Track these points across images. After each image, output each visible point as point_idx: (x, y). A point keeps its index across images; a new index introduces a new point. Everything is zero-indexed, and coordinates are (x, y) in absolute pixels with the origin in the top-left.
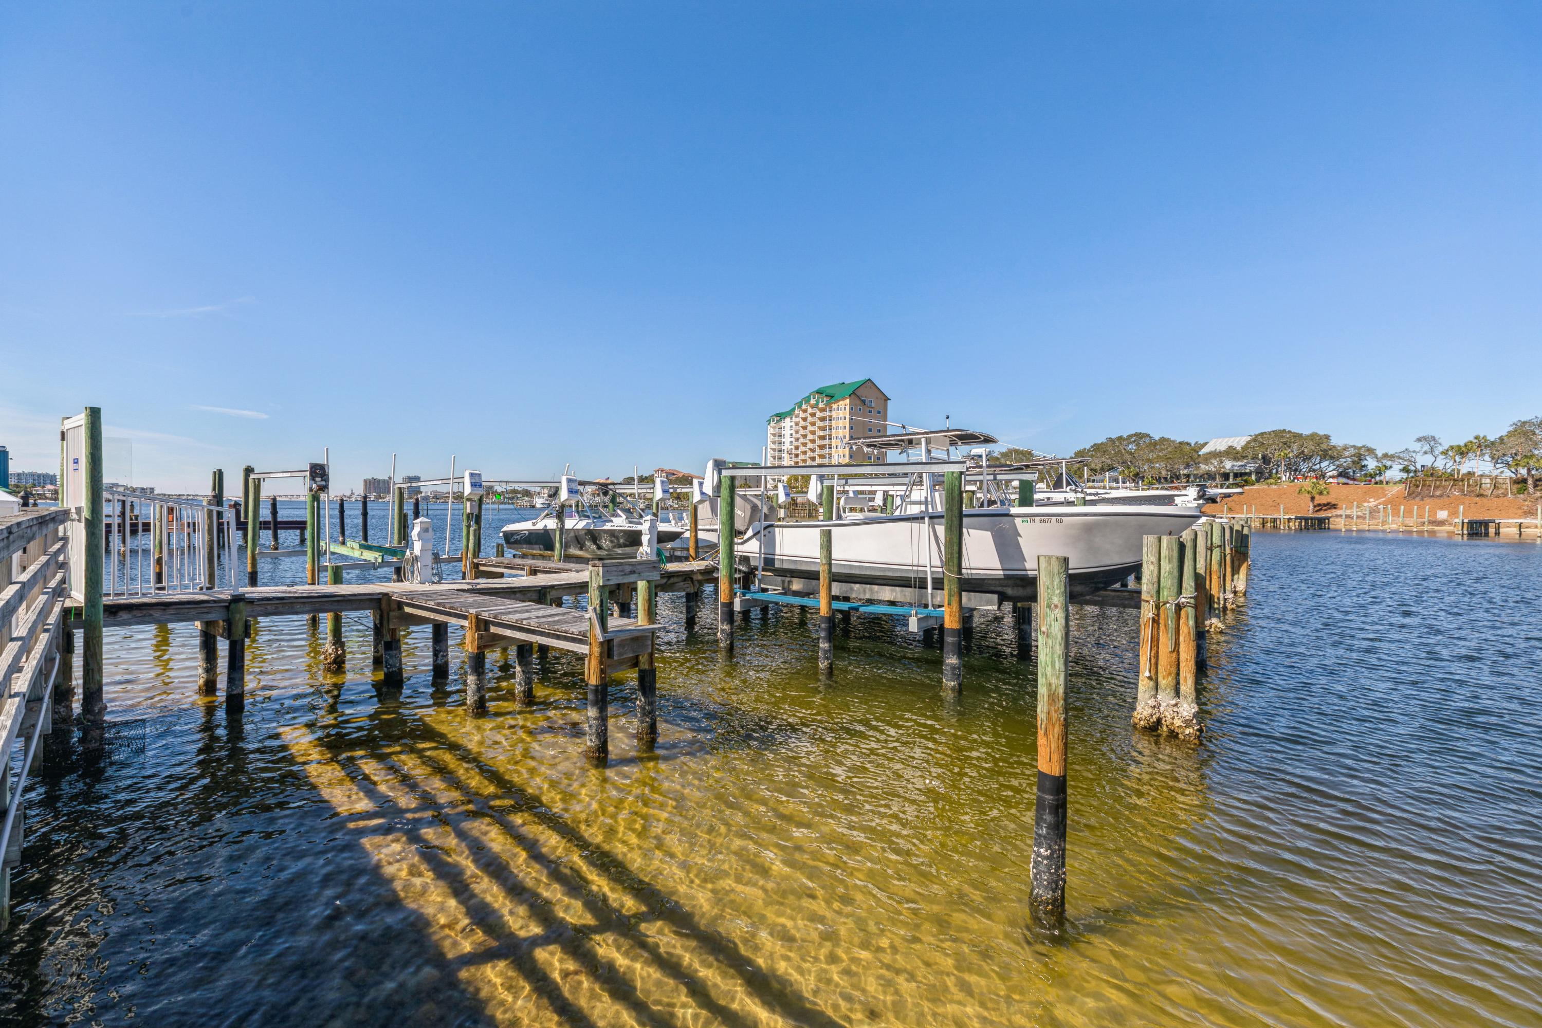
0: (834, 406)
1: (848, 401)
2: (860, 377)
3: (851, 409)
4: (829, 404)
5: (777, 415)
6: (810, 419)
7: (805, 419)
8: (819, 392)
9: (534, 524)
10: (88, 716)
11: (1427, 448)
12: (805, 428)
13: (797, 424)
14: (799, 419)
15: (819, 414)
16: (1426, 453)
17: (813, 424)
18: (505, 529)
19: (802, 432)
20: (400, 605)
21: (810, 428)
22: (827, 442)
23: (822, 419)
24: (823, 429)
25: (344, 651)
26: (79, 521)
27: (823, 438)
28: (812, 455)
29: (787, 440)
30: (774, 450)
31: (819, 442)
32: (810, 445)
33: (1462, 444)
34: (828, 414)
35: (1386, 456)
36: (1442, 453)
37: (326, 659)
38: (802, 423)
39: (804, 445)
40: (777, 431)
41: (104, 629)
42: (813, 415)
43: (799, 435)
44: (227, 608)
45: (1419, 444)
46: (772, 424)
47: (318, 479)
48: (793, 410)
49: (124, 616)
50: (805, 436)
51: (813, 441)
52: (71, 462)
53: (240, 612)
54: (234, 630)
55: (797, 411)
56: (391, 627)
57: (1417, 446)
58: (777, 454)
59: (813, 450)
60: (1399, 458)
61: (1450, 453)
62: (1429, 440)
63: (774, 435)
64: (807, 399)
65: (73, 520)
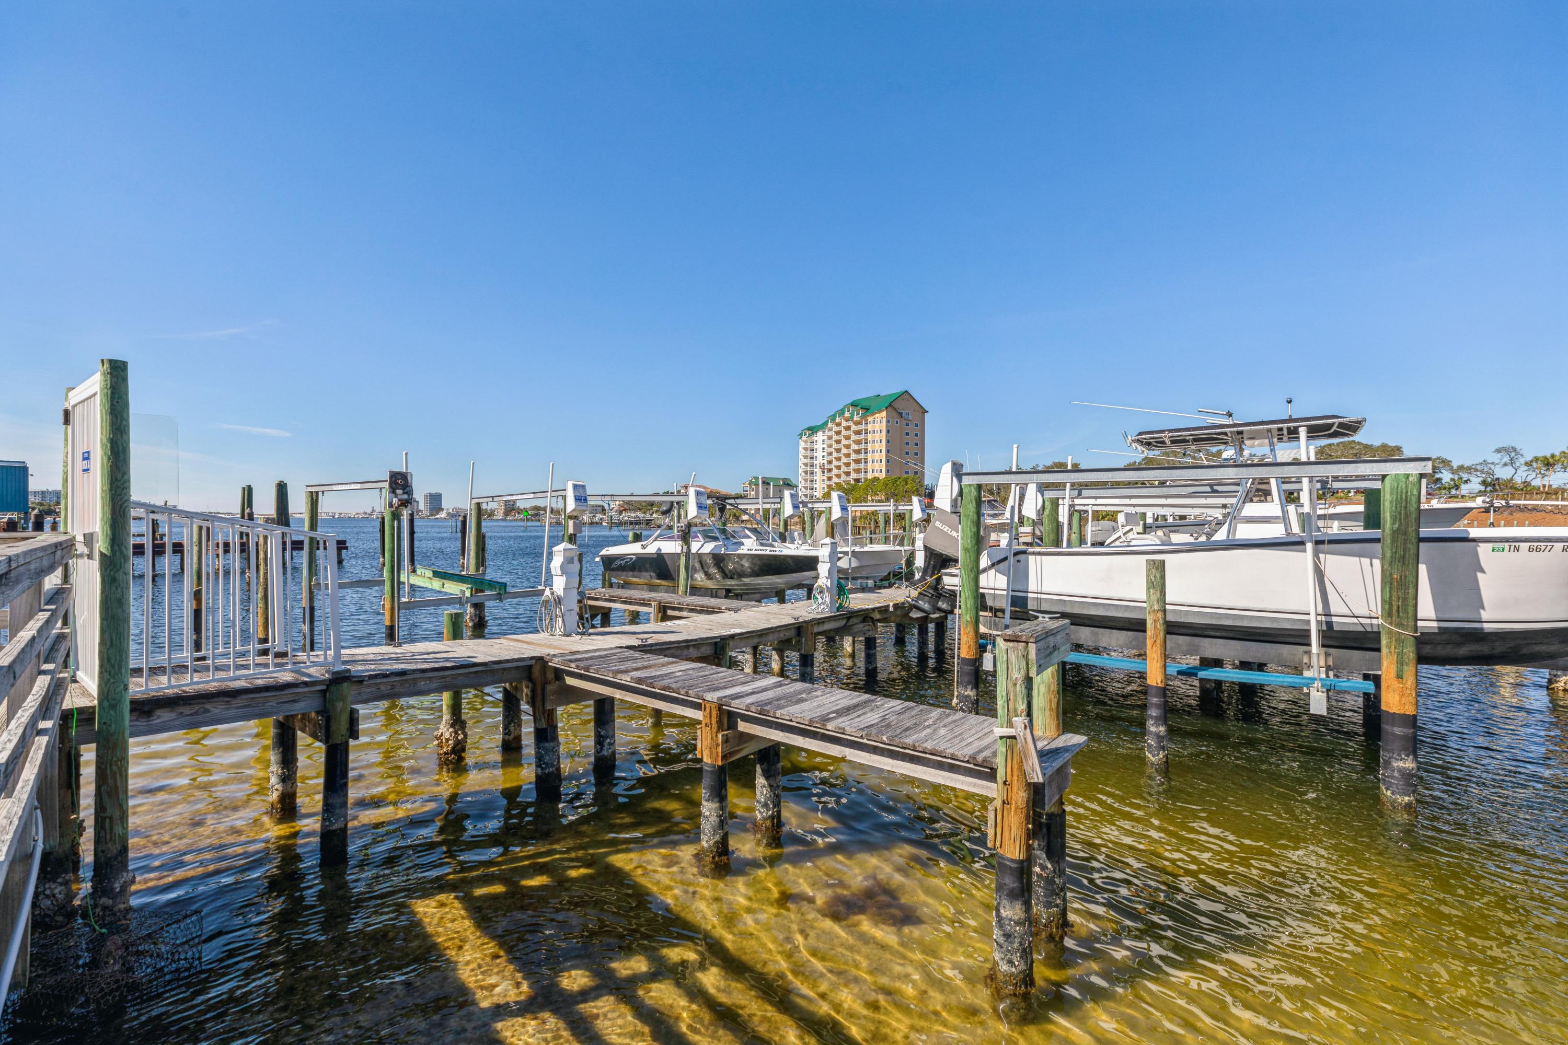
0: (870, 419)
1: (884, 414)
2: (897, 389)
3: (888, 422)
4: (864, 417)
5: (809, 429)
6: (844, 433)
7: (838, 433)
8: (854, 405)
9: (644, 547)
10: (104, 901)
11: (1506, 459)
12: (838, 442)
13: (830, 438)
14: (832, 433)
15: (854, 428)
16: (1505, 465)
17: (847, 438)
18: (604, 552)
19: (835, 446)
20: (559, 674)
21: (844, 442)
22: (862, 456)
23: (858, 433)
24: (858, 442)
25: (466, 736)
26: (90, 557)
27: (858, 452)
28: (846, 469)
29: (819, 454)
30: (806, 465)
31: (854, 456)
32: (844, 460)
33: (1548, 455)
34: (863, 427)
35: (1461, 468)
36: (1526, 464)
37: (440, 746)
38: (835, 437)
39: (839, 459)
40: (809, 445)
41: (131, 740)
42: (848, 428)
43: (832, 450)
44: (324, 692)
45: (1499, 455)
46: (804, 438)
47: (399, 492)
48: (826, 423)
49: (164, 715)
50: (838, 450)
51: (848, 456)
52: (79, 457)
53: (343, 699)
54: (333, 727)
55: (830, 425)
56: (548, 707)
57: (1496, 458)
58: (809, 469)
59: (847, 465)
60: (1476, 470)
61: (1534, 464)
62: (1511, 452)
63: (806, 449)
64: (841, 413)
65: (81, 556)
